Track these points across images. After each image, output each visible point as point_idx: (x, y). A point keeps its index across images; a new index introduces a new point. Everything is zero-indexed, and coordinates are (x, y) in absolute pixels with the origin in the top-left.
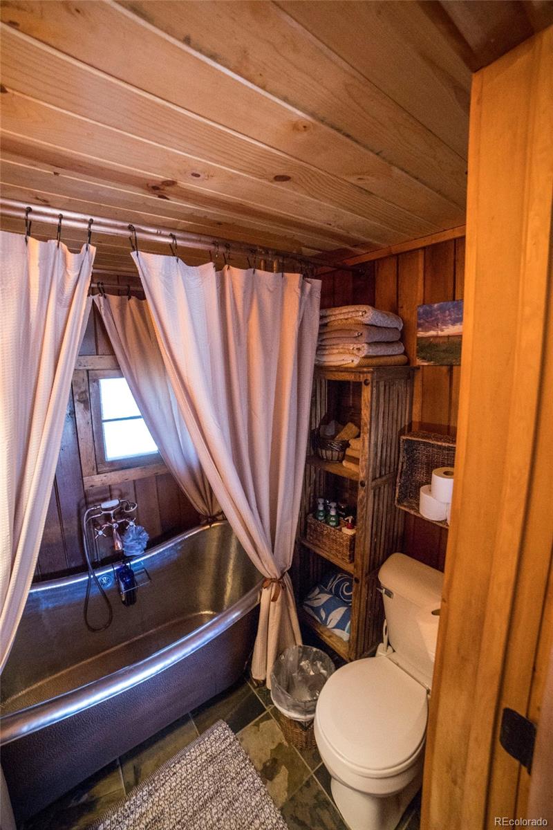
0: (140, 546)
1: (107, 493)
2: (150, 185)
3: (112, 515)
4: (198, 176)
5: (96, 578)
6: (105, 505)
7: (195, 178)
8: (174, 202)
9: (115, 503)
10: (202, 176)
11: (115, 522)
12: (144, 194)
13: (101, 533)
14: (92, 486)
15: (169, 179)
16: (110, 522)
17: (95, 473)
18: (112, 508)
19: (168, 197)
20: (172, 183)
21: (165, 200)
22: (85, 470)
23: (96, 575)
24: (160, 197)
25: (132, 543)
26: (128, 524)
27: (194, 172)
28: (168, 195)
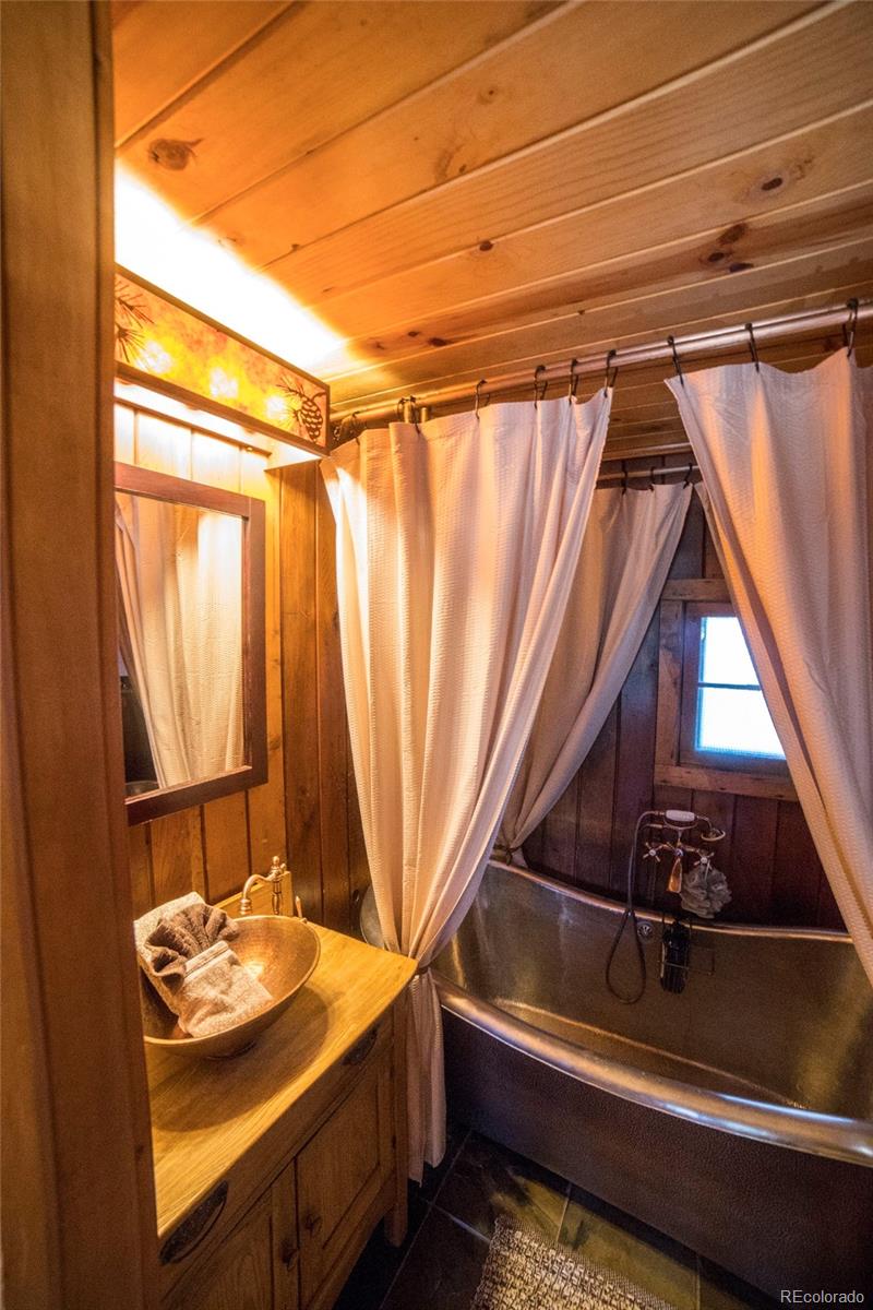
0: (708, 904)
1: (687, 799)
2: (704, 258)
3: (680, 834)
4: (777, 183)
5: (636, 920)
6: (672, 814)
7: (775, 191)
8: (766, 266)
9: (688, 816)
10: (786, 178)
11: (679, 847)
12: (707, 279)
13: (653, 852)
14: (664, 781)
15: (728, 227)
16: (674, 843)
17: (674, 762)
18: (680, 824)
19: (747, 262)
20: (738, 231)
21: (747, 271)
22: (660, 754)
23: (638, 915)
24: (734, 269)
25: (695, 892)
26: (699, 858)
27: (764, 180)
28: (747, 257)
